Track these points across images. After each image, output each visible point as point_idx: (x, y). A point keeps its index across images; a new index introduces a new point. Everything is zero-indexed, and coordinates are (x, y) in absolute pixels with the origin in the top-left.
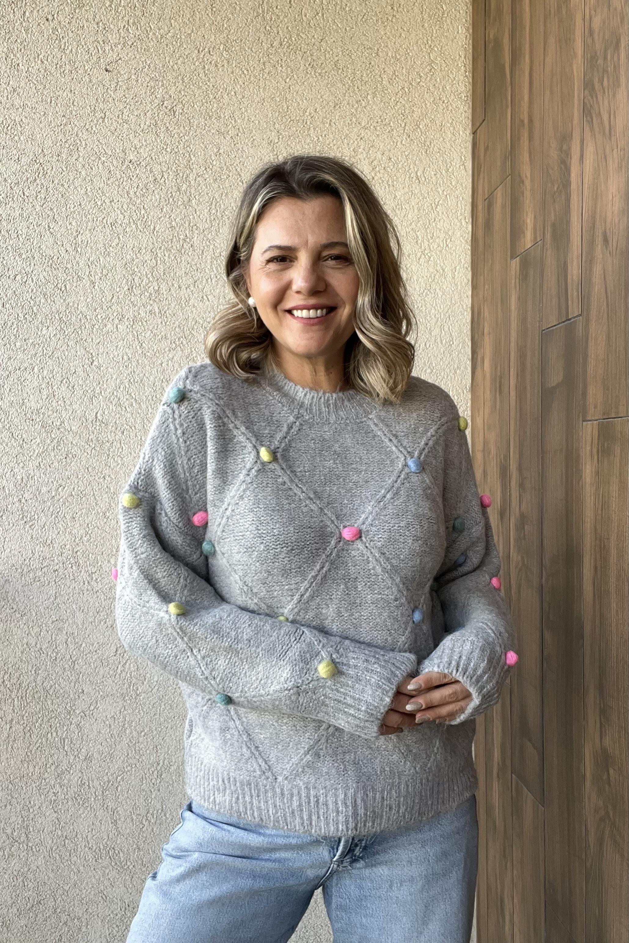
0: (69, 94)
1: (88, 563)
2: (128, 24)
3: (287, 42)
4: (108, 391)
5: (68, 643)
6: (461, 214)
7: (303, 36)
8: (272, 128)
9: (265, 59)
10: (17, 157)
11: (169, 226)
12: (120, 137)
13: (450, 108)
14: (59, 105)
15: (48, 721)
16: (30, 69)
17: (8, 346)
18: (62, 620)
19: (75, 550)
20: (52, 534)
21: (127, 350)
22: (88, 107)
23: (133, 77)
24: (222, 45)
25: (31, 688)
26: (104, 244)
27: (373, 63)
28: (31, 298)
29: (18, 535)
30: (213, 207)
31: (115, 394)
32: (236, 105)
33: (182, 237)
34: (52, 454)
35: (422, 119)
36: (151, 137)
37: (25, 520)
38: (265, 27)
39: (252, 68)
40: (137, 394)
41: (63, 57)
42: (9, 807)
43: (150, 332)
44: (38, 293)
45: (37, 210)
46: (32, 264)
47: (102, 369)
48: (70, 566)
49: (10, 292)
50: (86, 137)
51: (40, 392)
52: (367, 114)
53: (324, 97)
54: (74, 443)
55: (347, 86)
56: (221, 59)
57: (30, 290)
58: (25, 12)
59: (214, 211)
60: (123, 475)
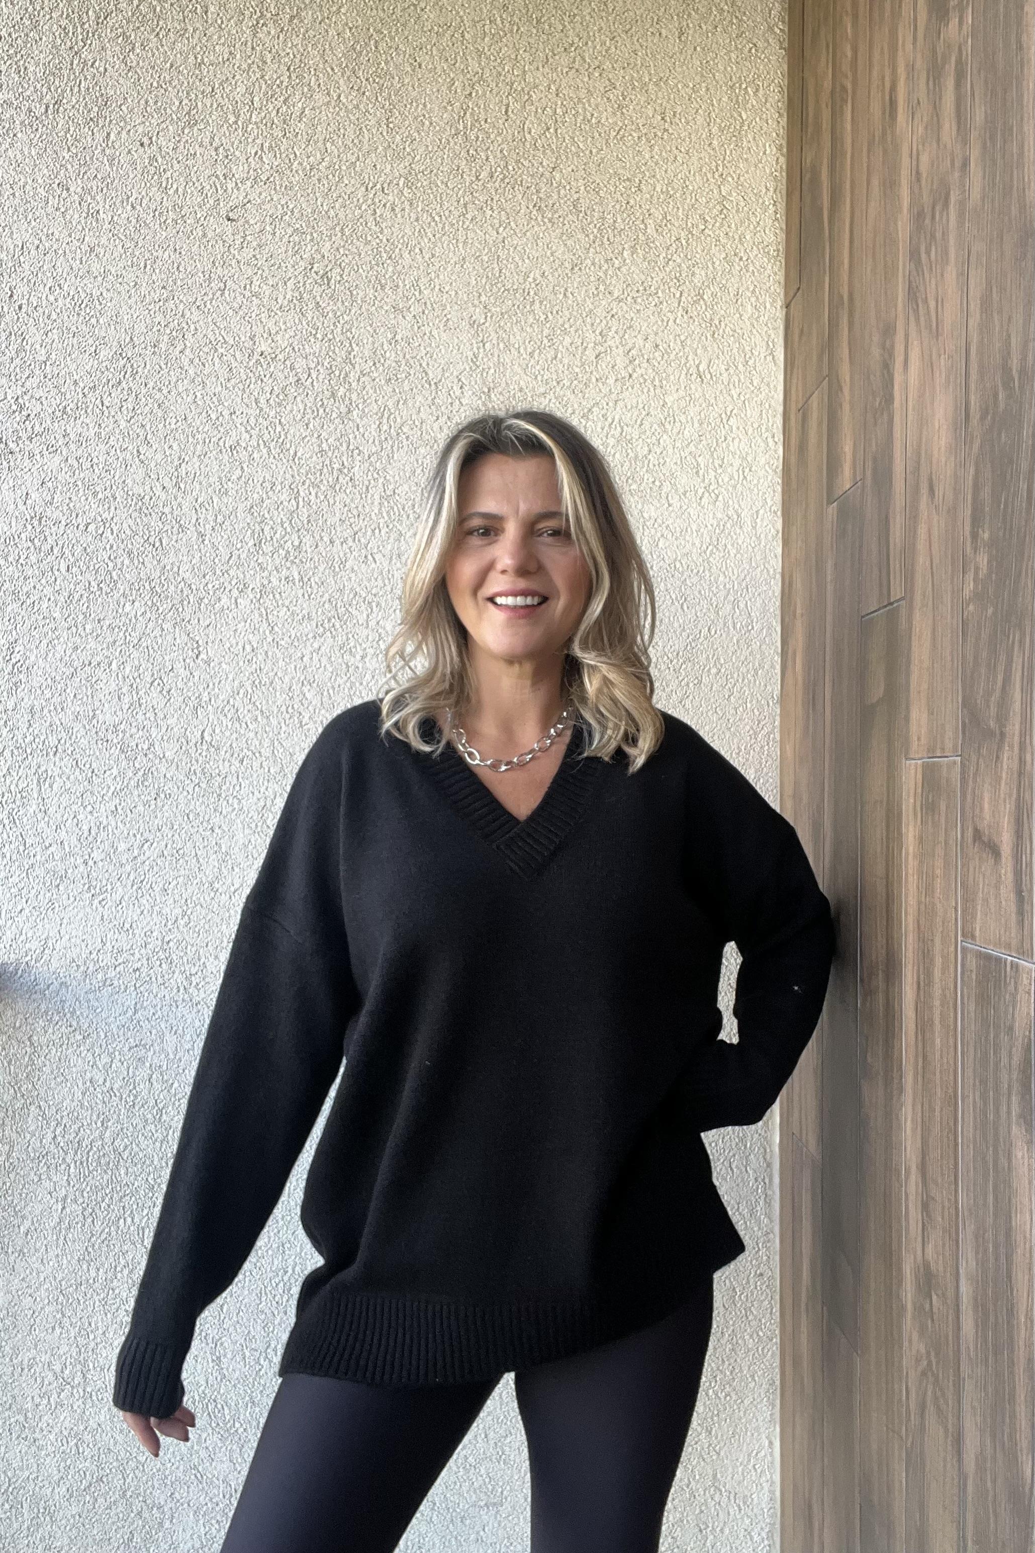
0: (172, 254)
1: (185, 959)
2: (262, 149)
3: (502, 173)
4: (221, 698)
5: (153, 1080)
6: (767, 429)
7: (526, 163)
8: (476, 302)
9: (467, 199)
10: (93, 349)
11: (317, 449)
12: (247, 318)
13: (751, 269)
14: (157, 271)
15: (120, 1201)
16: (115, 218)
17: (74, 629)
18: (145, 1046)
19: (167, 939)
20: (132, 914)
21: (251, 635)
22: (200, 274)
23: (268, 228)
24: (402, 179)
25: (95, 1149)
26: (220, 478)
27: (632, 202)
28: (109, 558)
29: (81, 915)
30: (385, 421)
31: (232, 703)
32: (421, 267)
33: (336, 466)
34: (136, 793)
35: (708, 286)
36: (292, 317)
37: (93, 892)
38: (468, 151)
39: (447, 213)
40: (264, 702)
41: (165, 199)
42: (58, 1331)
43: (285, 609)
44: (120, 551)
45: (121, 427)
46: (113, 508)
47: (212, 664)
48: (158, 963)
49: (78, 550)
50: (196, 319)
51: (119, 699)
52: (623, 279)
53: (557, 254)
54: (168, 776)
55: (591, 237)
56: (400, 199)
57: (108, 547)
58: (109, 134)
59: (385, 427)
60: (240, 825)
